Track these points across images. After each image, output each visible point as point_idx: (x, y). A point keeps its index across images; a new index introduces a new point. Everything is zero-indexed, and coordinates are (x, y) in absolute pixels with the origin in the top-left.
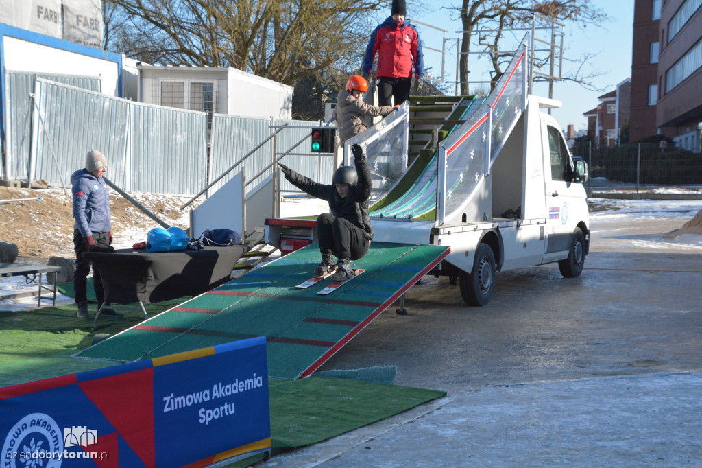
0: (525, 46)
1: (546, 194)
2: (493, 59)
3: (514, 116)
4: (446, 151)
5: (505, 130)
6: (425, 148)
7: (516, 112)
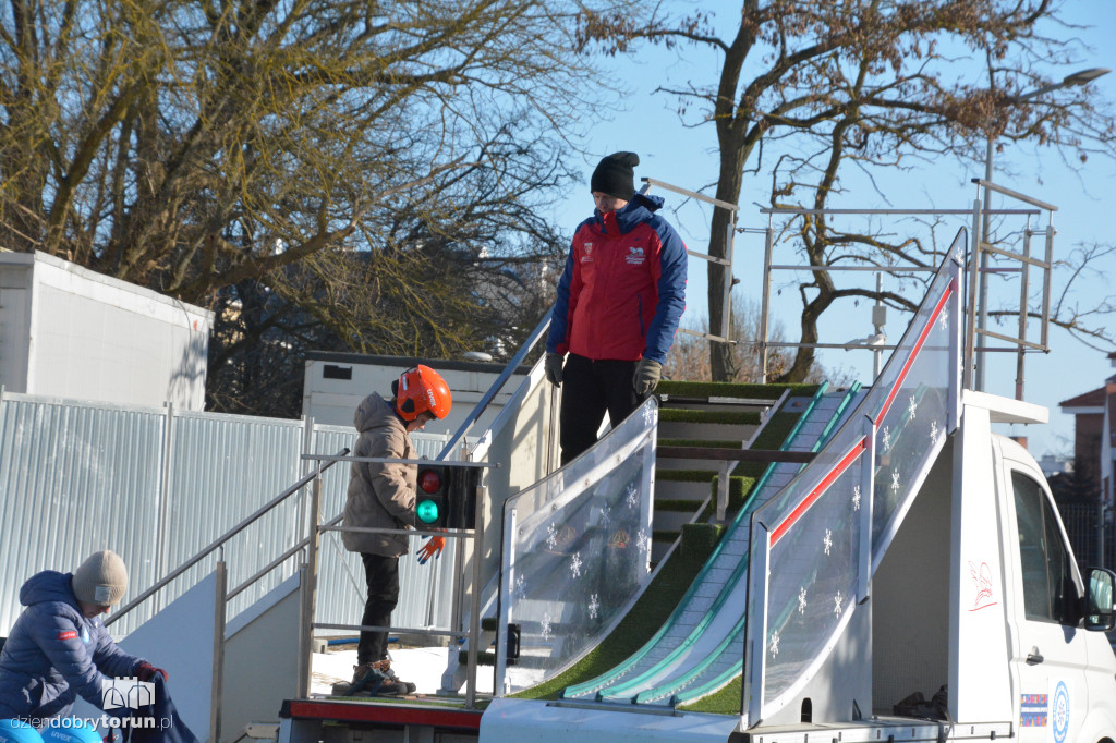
0: (955, 262)
1: (1010, 657)
2: (809, 249)
3: (927, 445)
4: (769, 534)
5: (906, 482)
6: (693, 519)
7: (933, 433)
